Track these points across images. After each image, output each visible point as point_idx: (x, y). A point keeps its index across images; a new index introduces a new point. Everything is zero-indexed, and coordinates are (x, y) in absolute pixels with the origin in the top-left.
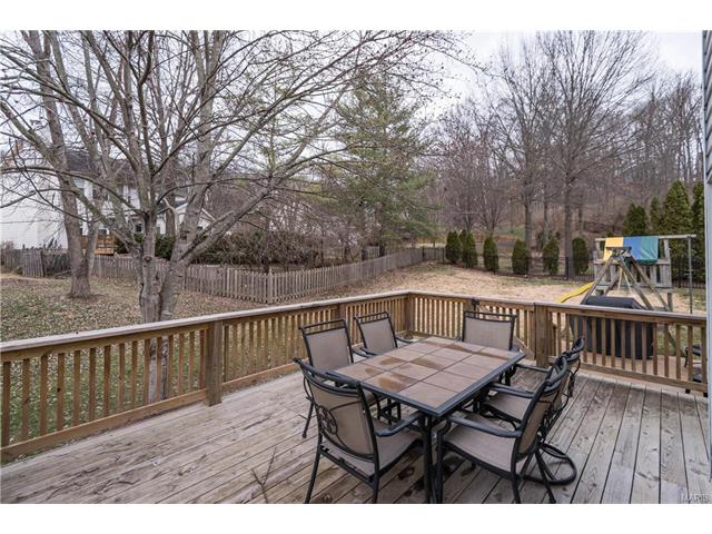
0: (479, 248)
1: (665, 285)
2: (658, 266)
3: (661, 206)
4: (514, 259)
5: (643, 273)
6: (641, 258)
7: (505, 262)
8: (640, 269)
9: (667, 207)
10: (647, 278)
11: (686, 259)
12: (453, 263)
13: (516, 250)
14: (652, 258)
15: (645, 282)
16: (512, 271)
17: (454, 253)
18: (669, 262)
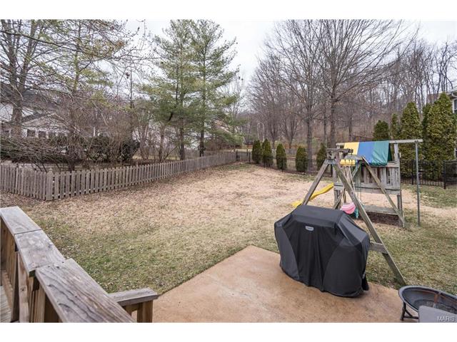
0: (274, 152)
1: (394, 187)
2: (387, 168)
3: (399, 121)
4: (296, 160)
5: (374, 175)
6: (373, 161)
7: (291, 163)
8: (371, 172)
9: (404, 121)
10: (378, 181)
11: (413, 162)
12: (257, 163)
13: (298, 154)
14: (382, 161)
15: (377, 184)
16: (295, 169)
17: (257, 155)
18: (398, 165)
